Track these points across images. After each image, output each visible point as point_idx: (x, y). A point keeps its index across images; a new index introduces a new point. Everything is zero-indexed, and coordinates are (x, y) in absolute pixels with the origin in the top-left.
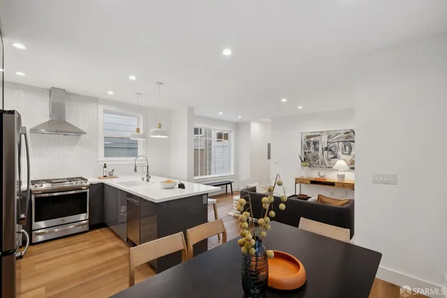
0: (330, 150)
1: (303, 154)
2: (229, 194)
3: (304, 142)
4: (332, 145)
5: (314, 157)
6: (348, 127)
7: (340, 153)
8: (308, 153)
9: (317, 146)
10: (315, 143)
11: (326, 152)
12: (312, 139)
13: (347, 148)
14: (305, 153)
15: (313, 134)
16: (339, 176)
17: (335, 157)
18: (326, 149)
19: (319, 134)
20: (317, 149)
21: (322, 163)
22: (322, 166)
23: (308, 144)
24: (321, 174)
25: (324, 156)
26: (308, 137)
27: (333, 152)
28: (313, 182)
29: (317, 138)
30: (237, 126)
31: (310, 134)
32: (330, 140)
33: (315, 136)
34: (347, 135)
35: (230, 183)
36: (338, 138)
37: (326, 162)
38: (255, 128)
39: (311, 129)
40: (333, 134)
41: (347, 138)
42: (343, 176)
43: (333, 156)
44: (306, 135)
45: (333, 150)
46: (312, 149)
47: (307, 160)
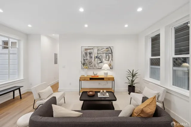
0: (99, 58)
1: (83, 60)
2: (17, 99)
3: (83, 53)
4: (100, 55)
5: (90, 62)
6: (108, 45)
7: (104, 60)
8: (86, 59)
9: (91, 55)
10: (90, 53)
11: (96, 59)
12: (88, 51)
13: (108, 57)
14: (84, 60)
15: (89, 48)
16: (105, 73)
17: (101, 62)
18: (97, 57)
19: (92, 48)
20: (91, 57)
21: (94, 66)
22: (95, 68)
23: (86, 54)
24: (95, 73)
25: (95, 62)
26: (86, 49)
27: (100, 59)
28: (91, 79)
29: (92, 51)
30: (27, 36)
31: (87, 48)
32: (99, 52)
33: (90, 49)
34: (107, 49)
35: (19, 89)
36: (103, 51)
37: (97, 65)
38: (45, 41)
39: (88, 44)
40: (100, 48)
41: (107, 51)
42: (107, 73)
43: (100, 62)
44: (84, 48)
45: (100, 58)
46: (88, 58)
47: (85, 64)
